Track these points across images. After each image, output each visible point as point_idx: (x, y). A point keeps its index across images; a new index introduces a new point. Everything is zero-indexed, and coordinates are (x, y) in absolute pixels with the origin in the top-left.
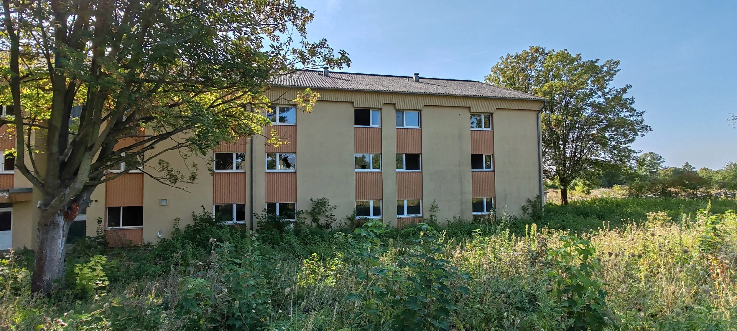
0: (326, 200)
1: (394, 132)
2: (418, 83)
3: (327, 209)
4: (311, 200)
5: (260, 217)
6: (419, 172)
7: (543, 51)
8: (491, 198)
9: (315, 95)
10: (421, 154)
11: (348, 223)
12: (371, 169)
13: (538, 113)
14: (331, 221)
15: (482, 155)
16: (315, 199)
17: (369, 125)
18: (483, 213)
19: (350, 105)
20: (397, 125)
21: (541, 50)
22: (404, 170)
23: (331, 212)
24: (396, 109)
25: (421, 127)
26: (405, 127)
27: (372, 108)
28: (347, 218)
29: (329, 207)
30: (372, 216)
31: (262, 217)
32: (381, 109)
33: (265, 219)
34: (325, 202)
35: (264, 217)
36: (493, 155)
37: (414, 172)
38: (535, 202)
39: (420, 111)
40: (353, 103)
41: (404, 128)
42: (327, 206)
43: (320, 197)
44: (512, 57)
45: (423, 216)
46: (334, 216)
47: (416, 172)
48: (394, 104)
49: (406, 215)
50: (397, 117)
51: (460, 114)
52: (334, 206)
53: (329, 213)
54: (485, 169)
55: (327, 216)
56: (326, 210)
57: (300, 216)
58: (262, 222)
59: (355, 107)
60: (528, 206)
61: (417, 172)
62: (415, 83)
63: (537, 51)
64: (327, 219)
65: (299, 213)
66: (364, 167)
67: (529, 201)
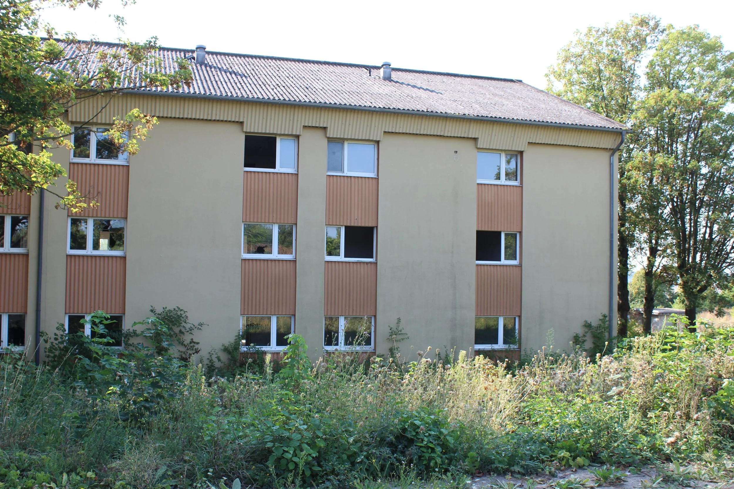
0: (182, 312)
1: (322, 184)
2: (387, 82)
3: (183, 330)
4: (152, 311)
5: (53, 340)
6: (371, 263)
7: (657, 25)
8: (515, 318)
9: (148, 122)
10: (377, 227)
11: (224, 357)
12: (275, 255)
13: (613, 154)
14: (191, 352)
15: (499, 233)
16: (159, 310)
17: (274, 167)
18: (495, 347)
19: (235, 128)
20: (329, 169)
21: (652, 23)
22: (341, 258)
23: (191, 337)
24: (329, 138)
25: (378, 175)
26: (347, 173)
27: (280, 135)
28: (223, 348)
29: (188, 326)
30: (273, 347)
31: (56, 339)
32: (298, 137)
33: (62, 343)
34: (180, 317)
35: (60, 340)
36: (521, 233)
37: (360, 263)
38: (599, 327)
39: (378, 142)
40: (242, 123)
41: (344, 174)
42: (184, 324)
43: (171, 306)
44: (598, 31)
45: (375, 349)
46: (198, 343)
47: (364, 263)
48: (325, 128)
49: (342, 347)
50: (331, 153)
51: (456, 152)
52: (196, 324)
53: (187, 339)
54: (503, 261)
55: (182, 344)
56: (181, 332)
57: (130, 342)
58: (56, 349)
59: (246, 132)
60: (584, 336)
61: (367, 263)
62: (382, 82)
63: (643, 23)
64: (183, 349)
65: (128, 335)
66: (260, 250)
67: (588, 326)
